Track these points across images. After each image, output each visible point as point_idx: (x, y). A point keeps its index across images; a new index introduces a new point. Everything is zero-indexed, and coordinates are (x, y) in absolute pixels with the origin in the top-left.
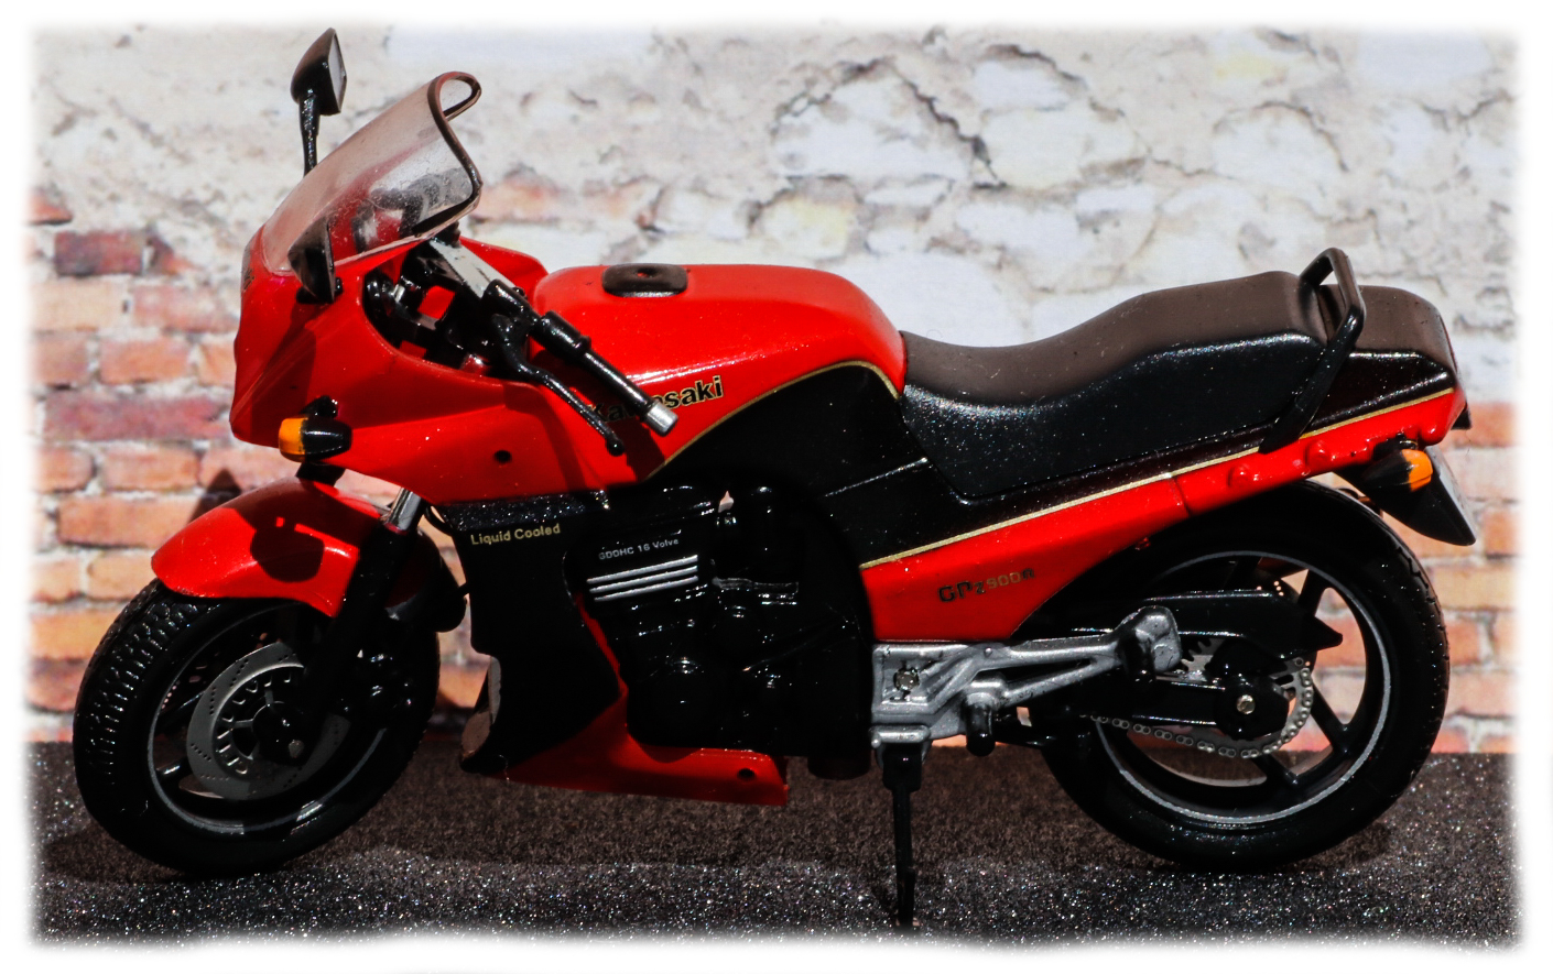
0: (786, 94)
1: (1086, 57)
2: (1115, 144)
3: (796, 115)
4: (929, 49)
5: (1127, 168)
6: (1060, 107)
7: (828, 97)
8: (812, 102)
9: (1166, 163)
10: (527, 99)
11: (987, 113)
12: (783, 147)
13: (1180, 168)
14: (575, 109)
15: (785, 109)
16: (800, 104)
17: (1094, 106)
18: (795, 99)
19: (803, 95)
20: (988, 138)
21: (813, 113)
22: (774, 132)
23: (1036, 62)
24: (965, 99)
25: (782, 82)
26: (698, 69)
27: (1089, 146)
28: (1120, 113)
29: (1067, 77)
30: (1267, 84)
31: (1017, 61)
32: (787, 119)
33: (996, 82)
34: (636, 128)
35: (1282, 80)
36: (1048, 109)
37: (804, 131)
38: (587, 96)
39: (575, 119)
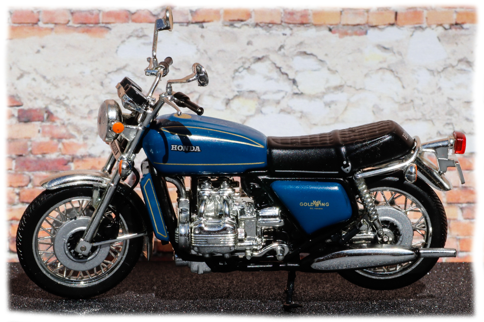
0: (237, 66)
1: (326, 55)
2: (335, 81)
3: (240, 72)
4: (279, 52)
5: (339, 88)
6: (319, 70)
7: (249, 67)
8: (245, 69)
9: (351, 86)
11: (297, 72)
12: (236, 82)
13: (355, 88)
14: (173, 71)
15: (236, 71)
16: (241, 69)
17: (329, 69)
18: (239, 68)
19: (242, 67)
20: (297, 79)
21: (245, 72)
22: (233, 78)
23: (312, 56)
24: (290, 67)
25: (235, 63)
26: (210, 59)
27: (327, 81)
28: (337, 71)
29: (321, 61)
30: (381, 62)
31: (306, 56)
32: (237, 74)
33: (300, 62)
35: (385, 61)
36: (315, 70)
37: (242, 77)
38: (177, 67)
39: (174, 74)
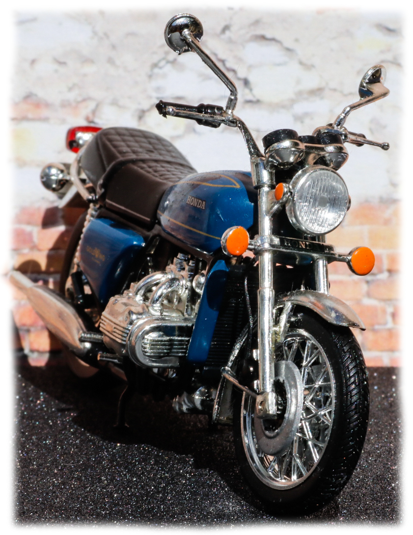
0: (155, 59)
1: (297, 40)
2: (311, 81)
3: (161, 68)
4: (223, 36)
5: (317, 92)
6: (284, 64)
7: (175, 60)
8: (168, 62)
9: (335, 90)
10: (33, 62)
11: (250, 67)
12: (155, 83)
13: (341, 92)
14: (56, 66)
15: (155, 65)
16: (162, 63)
17: (301, 63)
18: (160, 61)
19: (164, 59)
20: (251, 79)
21: (168, 68)
22: (150, 77)
23: (273, 43)
24: (240, 60)
25: (154, 53)
26: (114, 47)
27: (298, 82)
28: (313, 66)
29: (288, 50)
30: (382, 52)
31: (265, 42)
32: (156, 70)
33: (255, 52)
34: (85, 75)
35: (389, 50)
36: (279, 65)
37: (164, 76)
38: (62, 60)
39: (56, 71)
